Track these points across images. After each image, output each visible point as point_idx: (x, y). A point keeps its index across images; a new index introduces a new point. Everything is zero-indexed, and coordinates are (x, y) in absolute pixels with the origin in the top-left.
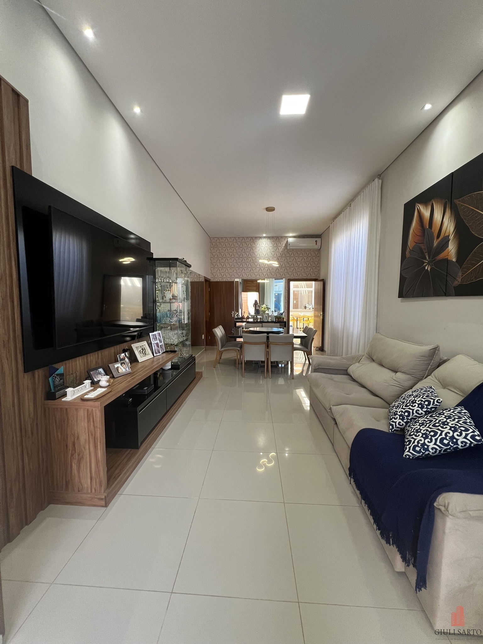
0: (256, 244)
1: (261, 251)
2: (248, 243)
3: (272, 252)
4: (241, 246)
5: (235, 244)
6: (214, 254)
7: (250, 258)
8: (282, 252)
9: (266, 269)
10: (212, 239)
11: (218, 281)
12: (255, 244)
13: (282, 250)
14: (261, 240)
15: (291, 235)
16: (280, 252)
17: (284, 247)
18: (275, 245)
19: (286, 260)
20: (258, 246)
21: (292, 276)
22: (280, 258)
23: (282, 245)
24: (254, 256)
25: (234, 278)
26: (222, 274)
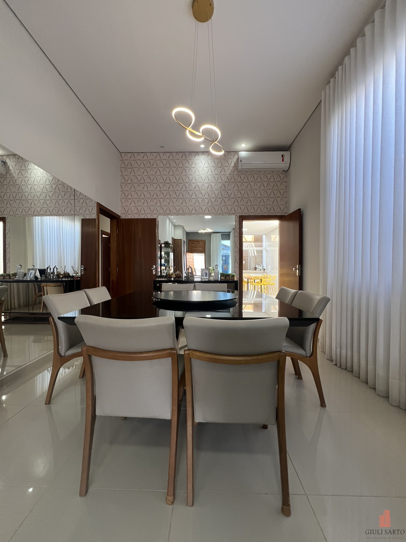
0: (190, 163)
2: (178, 161)
3: (214, 175)
4: (168, 165)
5: (158, 162)
6: (126, 178)
7: (181, 183)
10: (123, 155)
11: (133, 218)
13: (229, 172)
14: (197, 157)
15: (244, 145)
16: (228, 175)
17: (234, 167)
18: (220, 165)
19: (236, 188)
20: (193, 166)
21: (246, 211)
22: (226, 185)
23: (229, 164)
24: (187, 180)
25: (156, 214)
26: (139, 208)
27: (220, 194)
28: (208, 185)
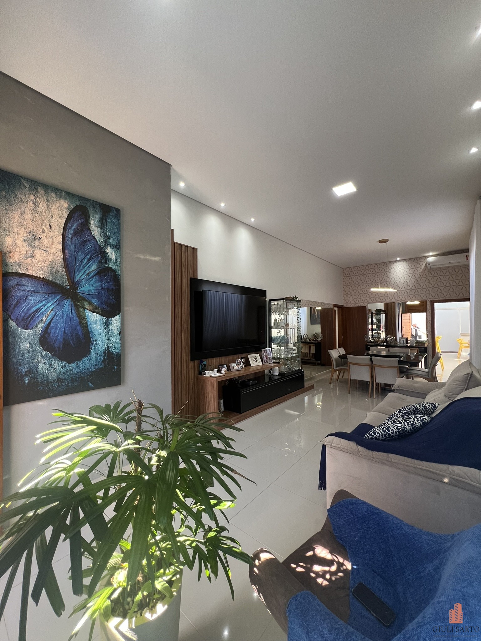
1: (396, 275)
2: (381, 269)
3: (409, 274)
4: (374, 272)
5: (367, 271)
6: (347, 282)
7: (384, 282)
8: (421, 272)
9: (403, 292)
10: (344, 269)
11: (351, 306)
12: (389, 268)
13: (421, 270)
14: (395, 264)
15: (431, 254)
16: (420, 273)
17: (425, 267)
18: (413, 267)
19: (427, 281)
20: (392, 270)
21: (436, 297)
22: (419, 280)
23: (421, 265)
24: (388, 280)
25: (366, 303)
26: (355, 300)
27: (414, 287)
28: (404, 281)
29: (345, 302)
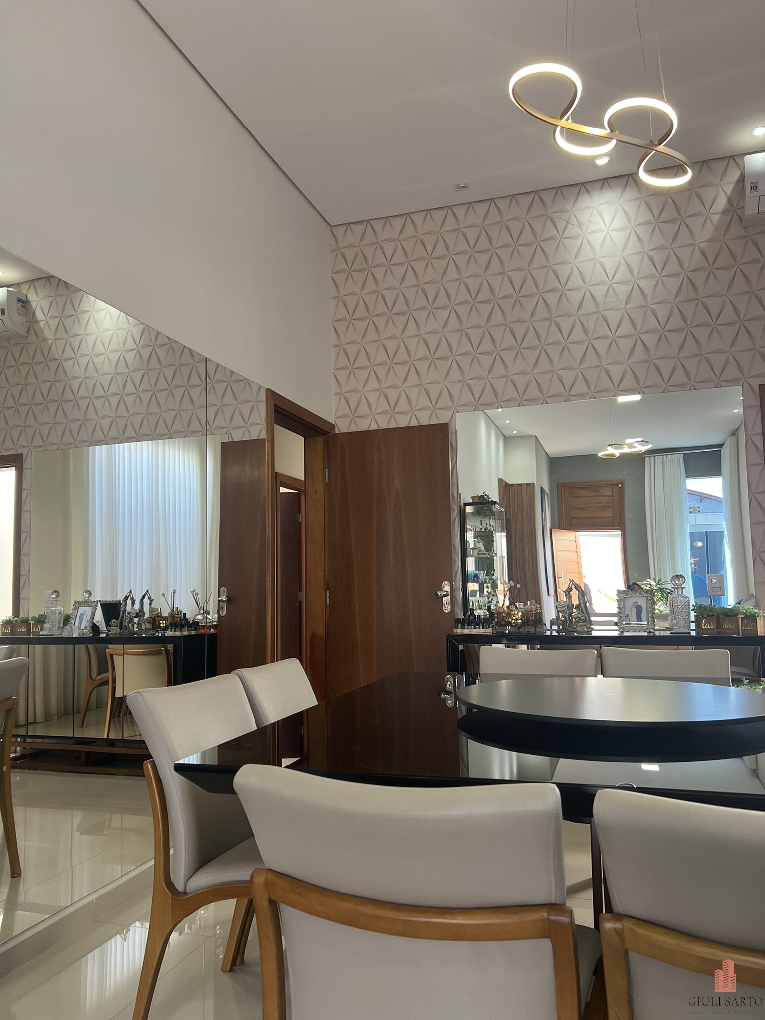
0: (561, 225)
1: (590, 255)
8: (711, 241)
12: (559, 222)
13: (709, 229)
14: (584, 201)
17: (725, 211)
20: (572, 230)
23: (709, 207)
25: (447, 409)
26: (393, 395)
28: (627, 288)
29: (344, 410)
